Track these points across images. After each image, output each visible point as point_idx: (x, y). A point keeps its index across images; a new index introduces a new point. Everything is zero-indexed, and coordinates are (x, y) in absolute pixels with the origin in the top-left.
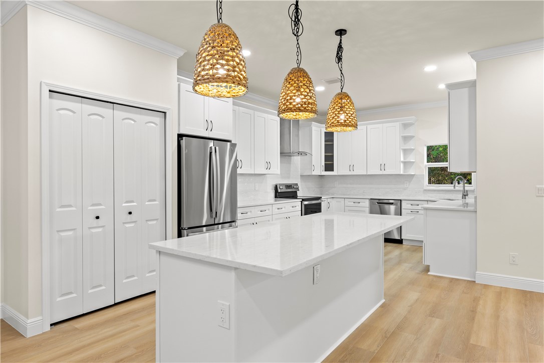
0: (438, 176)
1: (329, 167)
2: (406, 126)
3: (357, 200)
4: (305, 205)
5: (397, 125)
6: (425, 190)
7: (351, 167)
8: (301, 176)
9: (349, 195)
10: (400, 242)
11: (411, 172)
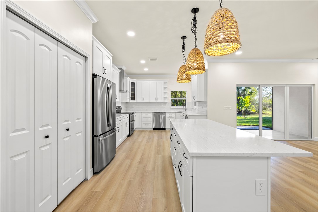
0: (175, 103)
1: (133, 98)
2: (165, 83)
3: (147, 113)
4: (131, 116)
5: (163, 82)
6: (171, 108)
7: (143, 99)
8: (121, 102)
9: (140, 111)
10: (164, 129)
11: (166, 101)
